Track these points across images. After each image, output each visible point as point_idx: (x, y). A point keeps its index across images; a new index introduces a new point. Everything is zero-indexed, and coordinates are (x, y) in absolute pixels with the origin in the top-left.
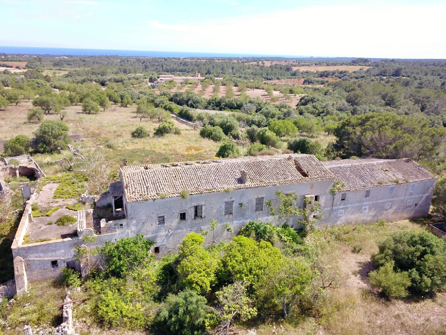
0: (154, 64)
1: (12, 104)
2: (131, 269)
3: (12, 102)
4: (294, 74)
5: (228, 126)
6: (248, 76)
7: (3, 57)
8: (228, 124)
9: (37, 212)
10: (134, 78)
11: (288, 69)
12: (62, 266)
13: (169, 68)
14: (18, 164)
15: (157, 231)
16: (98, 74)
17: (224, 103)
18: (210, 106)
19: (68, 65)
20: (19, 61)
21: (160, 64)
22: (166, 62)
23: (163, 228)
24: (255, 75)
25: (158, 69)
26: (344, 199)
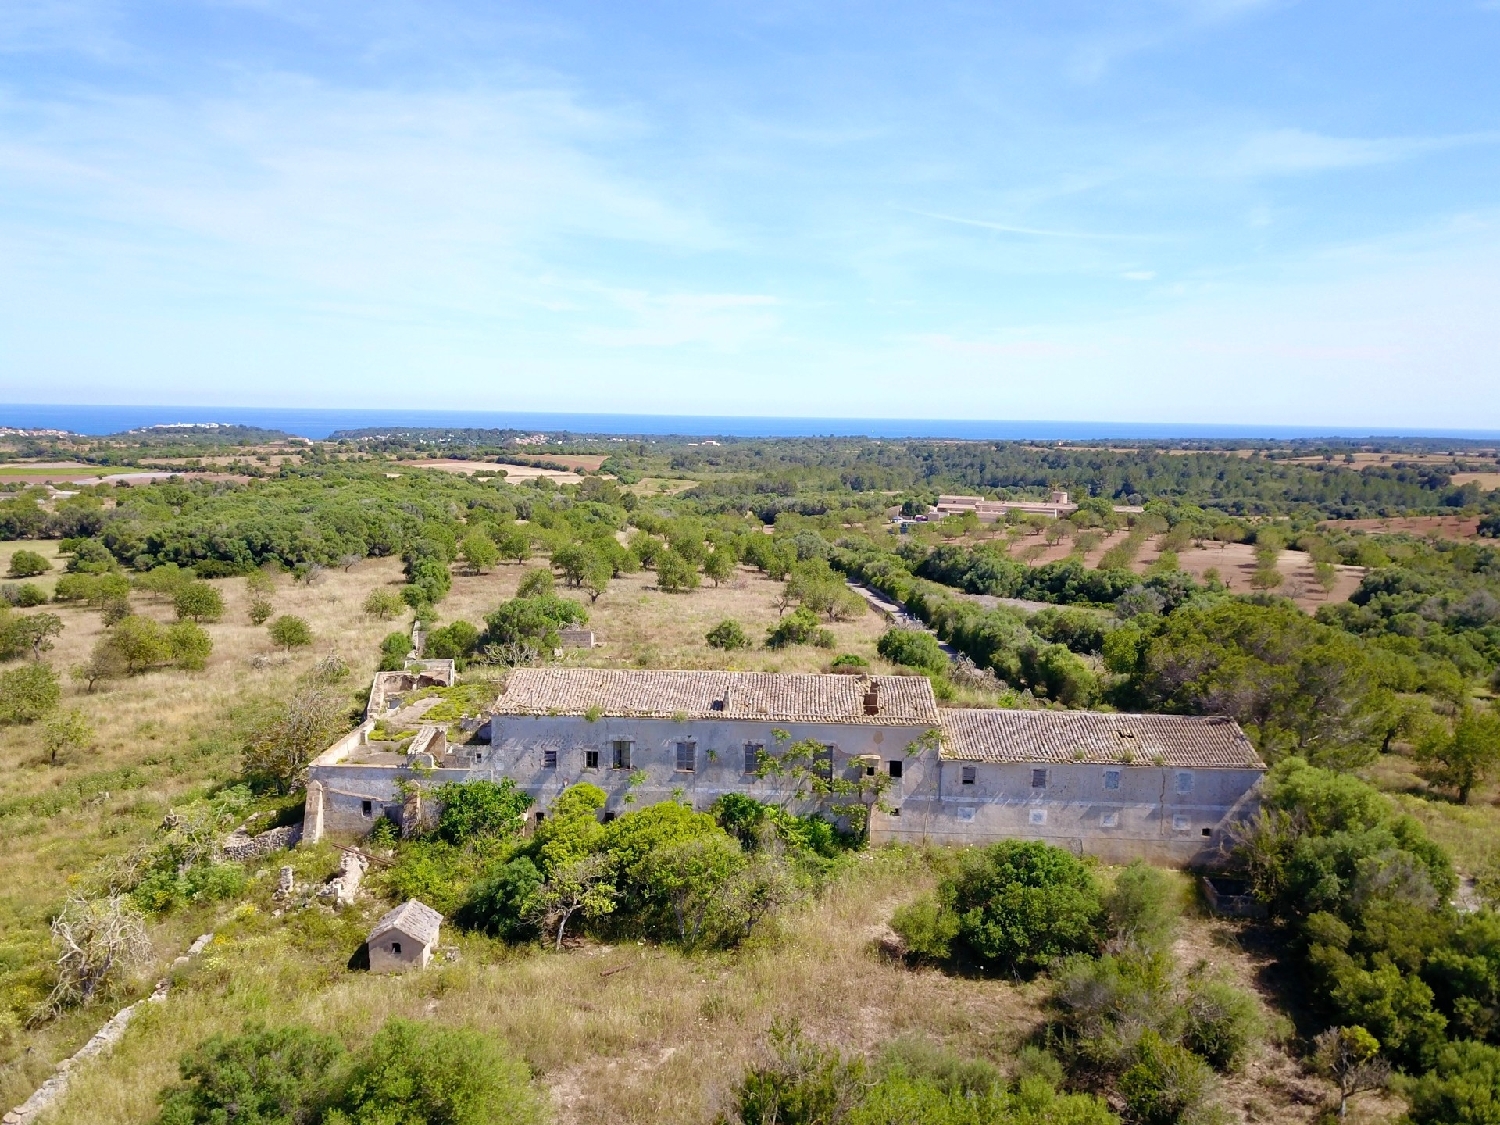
0: (957, 461)
1: (509, 561)
2: (474, 831)
3: (511, 557)
4: (1455, 500)
5: (985, 637)
6: (1266, 503)
7: (560, 443)
8: (986, 632)
9: (381, 732)
10: (859, 503)
11: (1432, 480)
12: (378, 813)
13: (1000, 474)
14: (418, 672)
15: (540, 779)
16: (773, 491)
17: (1075, 583)
18: (1032, 590)
19: (711, 464)
20: (590, 454)
21: (977, 462)
22: (998, 457)
23: (553, 778)
24: (1296, 500)
25: (969, 478)
26: (971, 782)
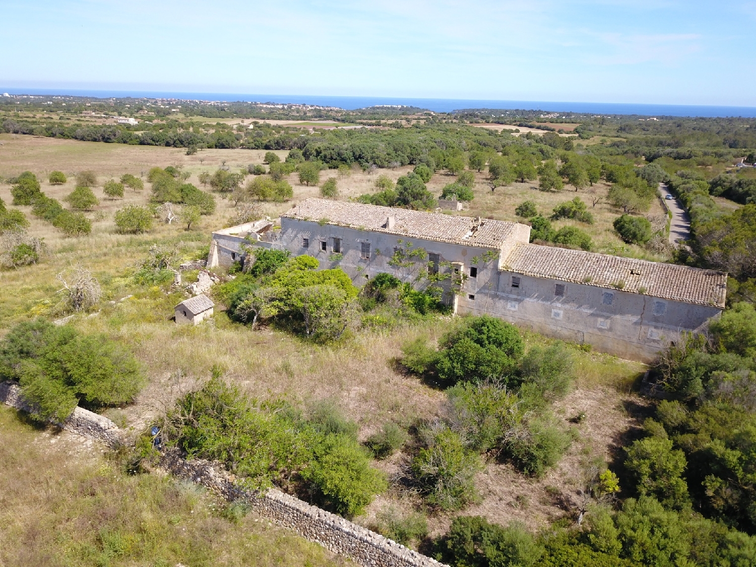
7: (564, 117)
15: (301, 252)
20: (575, 123)
23: (307, 252)
26: (517, 286)
